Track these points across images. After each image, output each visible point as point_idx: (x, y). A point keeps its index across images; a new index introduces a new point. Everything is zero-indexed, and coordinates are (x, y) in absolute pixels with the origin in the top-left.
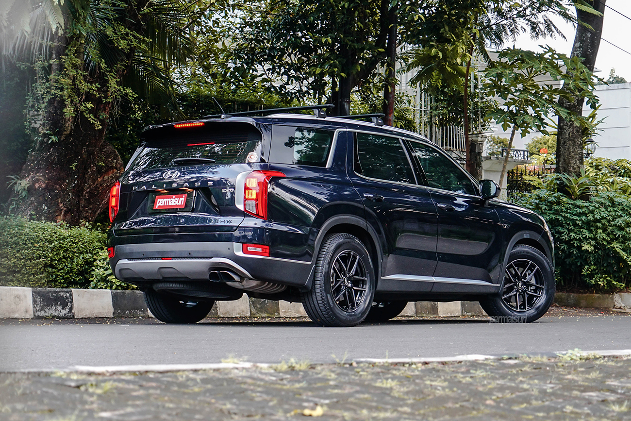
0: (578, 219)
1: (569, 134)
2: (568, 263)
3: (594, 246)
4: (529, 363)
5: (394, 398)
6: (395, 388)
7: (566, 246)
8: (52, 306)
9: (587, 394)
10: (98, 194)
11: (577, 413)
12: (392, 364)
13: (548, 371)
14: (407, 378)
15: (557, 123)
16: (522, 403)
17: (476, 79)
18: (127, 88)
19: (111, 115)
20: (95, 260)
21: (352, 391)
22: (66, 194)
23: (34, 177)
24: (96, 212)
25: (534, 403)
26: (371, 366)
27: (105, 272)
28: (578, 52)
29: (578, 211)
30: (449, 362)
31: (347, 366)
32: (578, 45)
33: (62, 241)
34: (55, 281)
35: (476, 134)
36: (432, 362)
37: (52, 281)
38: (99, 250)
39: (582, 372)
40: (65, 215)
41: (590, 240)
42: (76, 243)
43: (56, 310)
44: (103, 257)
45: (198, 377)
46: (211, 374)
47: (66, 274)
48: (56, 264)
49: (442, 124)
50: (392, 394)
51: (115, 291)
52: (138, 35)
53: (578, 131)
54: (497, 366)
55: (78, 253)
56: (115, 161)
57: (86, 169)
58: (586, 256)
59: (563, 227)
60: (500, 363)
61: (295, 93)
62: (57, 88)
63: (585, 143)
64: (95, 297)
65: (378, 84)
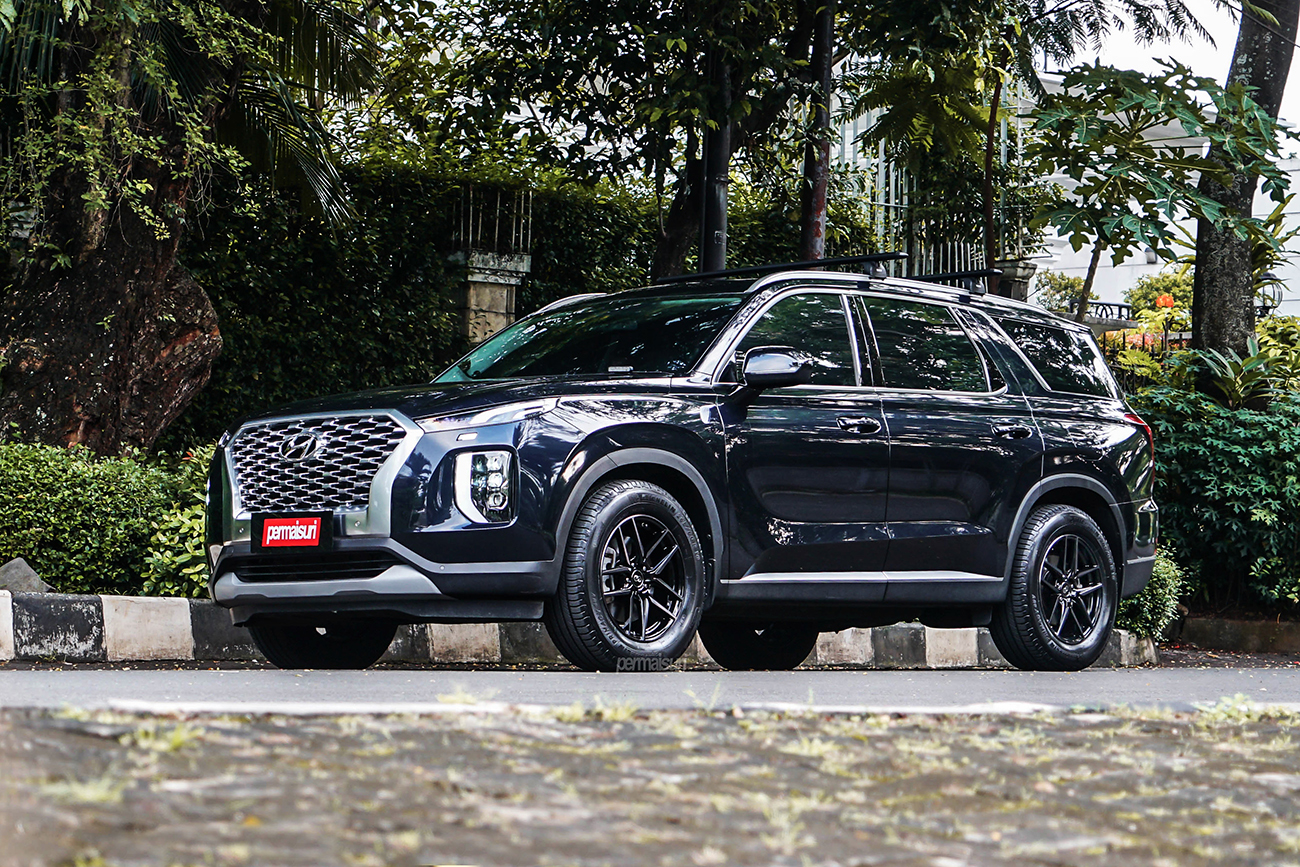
0: (1243, 451)
1: (1222, 261)
2: (1218, 550)
3: (1279, 513)
4: (1131, 719)
5: (827, 775)
6: (828, 756)
7: (1214, 513)
8: (57, 633)
9: (1264, 778)
10: (160, 385)
11: (1240, 813)
12: (821, 715)
13: (1177, 737)
14: (857, 740)
15: (1195, 237)
16: (1117, 790)
17: (1012, 137)
18: (227, 147)
19: (189, 206)
20: (153, 532)
21: (731, 760)
22: (89, 386)
23: (18, 346)
24: (156, 425)
25: (1144, 790)
26: (775, 717)
27: (176, 559)
28: (1243, 76)
29: (1242, 435)
30: (952, 715)
31: (722, 715)
32: (1242, 60)
33: (78, 490)
34: (63, 578)
35: (1012, 261)
36: (914, 714)
37: (56, 578)
38: (163, 511)
39: (1253, 740)
40: (86, 432)
41: (1270, 500)
42: (111, 494)
43: (64, 643)
44: (171, 525)
45: (385, 729)
46: (415, 723)
47: (87, 564)
48: (65, 539)
49: (934, 239)
50: (823, 768)
51: (198, 601)
52: (252, 28)
53: (1242, 255)
54: (1061, 724)
55: (115, 516)
56: (199, 312)
57: (133, 329)
58: (1260, 536)
59: (1208, 470)
60: (1067, 720)
61: (604, 163)
62: (69, 147)
63: (1259, 281)
64: (153, 613)
65: (791, 143)
